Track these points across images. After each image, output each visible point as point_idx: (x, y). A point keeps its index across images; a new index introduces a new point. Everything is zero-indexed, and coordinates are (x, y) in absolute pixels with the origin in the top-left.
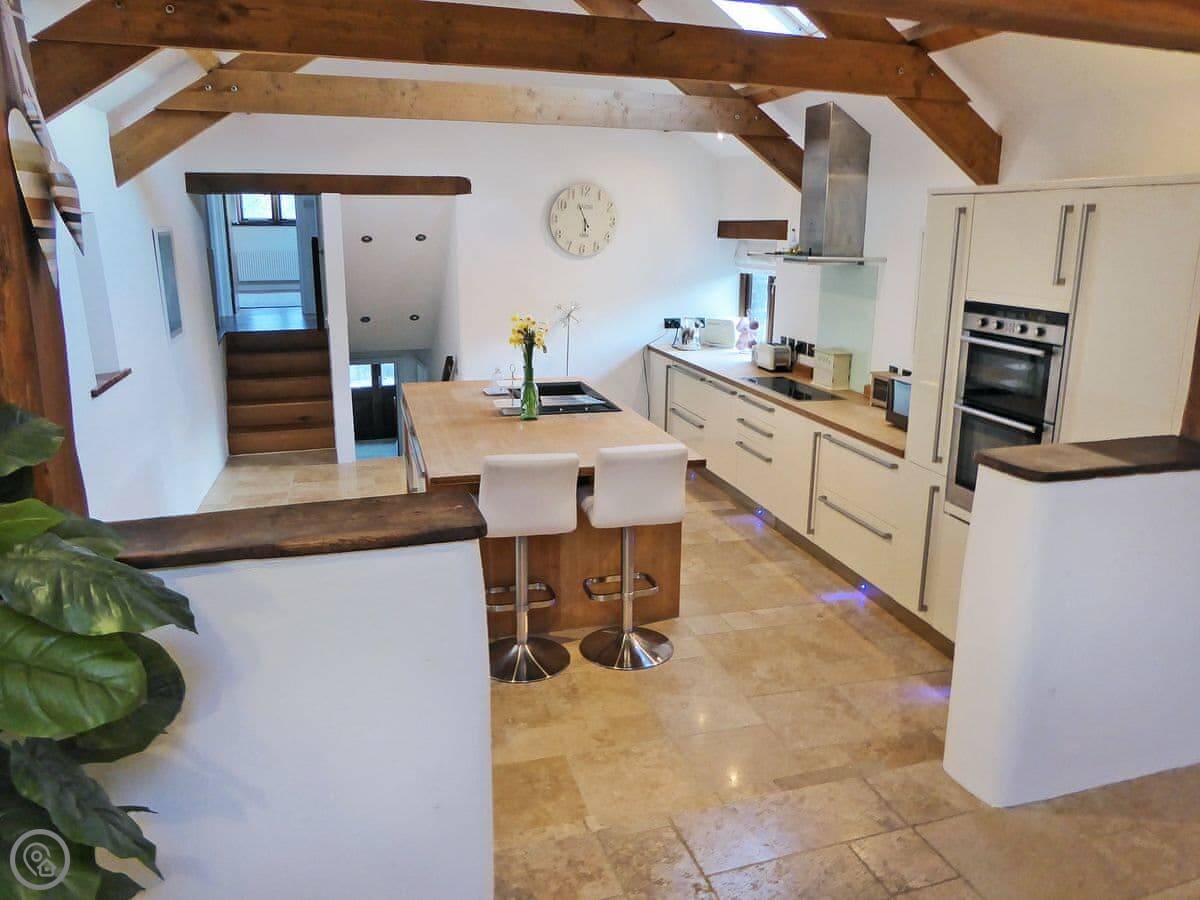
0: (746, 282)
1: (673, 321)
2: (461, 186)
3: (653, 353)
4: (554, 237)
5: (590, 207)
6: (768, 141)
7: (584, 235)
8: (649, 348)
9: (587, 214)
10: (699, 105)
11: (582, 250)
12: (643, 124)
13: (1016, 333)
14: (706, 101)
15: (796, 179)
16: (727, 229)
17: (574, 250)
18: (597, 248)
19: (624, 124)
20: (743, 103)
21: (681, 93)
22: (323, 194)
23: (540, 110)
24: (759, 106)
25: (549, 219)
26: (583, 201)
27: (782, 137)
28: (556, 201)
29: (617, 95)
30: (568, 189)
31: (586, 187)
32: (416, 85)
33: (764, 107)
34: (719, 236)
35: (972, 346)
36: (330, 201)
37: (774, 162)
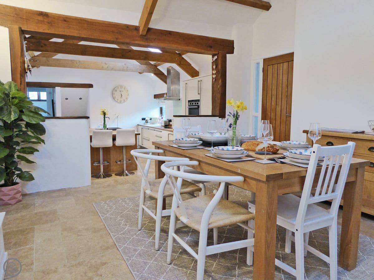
0: (161, 109)
1: (144, 118)
2: (91, 86)
3: (139, 126)
4: (114, 98)
5: (123, 91)
6: (160, 74)
7: (121, 98)
8: (138, 125)
9: (122, 93)
10: (144, 67)
11: (121, 101)
12: (131, 70)
13: (194, 105)
14: (145, 66)
15: (166, 82)
16: (156, 96)
17: (119, 101)
18: (124, 101)
19: (127, 71)
20: (154, 66)
21: (140, 64)
22: (56, 87)
23: (108, 67)
24: (157, 67)
25: (113, 94)
26: (121, 90)
27: (163, 74)
28: (114, 90)
29: (125, 64)
30: (117, 87)
31: (121, 87)
32: (80, 61)
33: (158, 67)
34: (154, 98)
35: (190, 108)
36: (58, 89)
37: (161, 79)
